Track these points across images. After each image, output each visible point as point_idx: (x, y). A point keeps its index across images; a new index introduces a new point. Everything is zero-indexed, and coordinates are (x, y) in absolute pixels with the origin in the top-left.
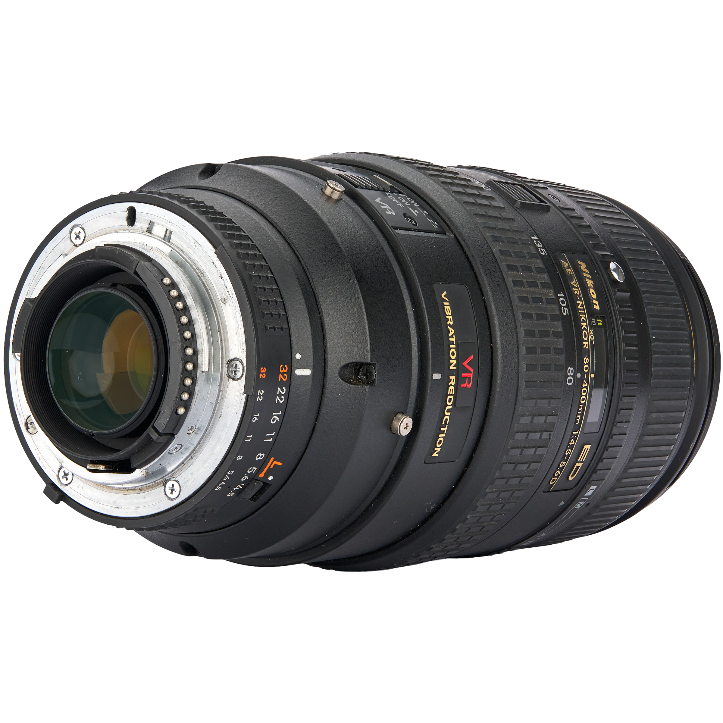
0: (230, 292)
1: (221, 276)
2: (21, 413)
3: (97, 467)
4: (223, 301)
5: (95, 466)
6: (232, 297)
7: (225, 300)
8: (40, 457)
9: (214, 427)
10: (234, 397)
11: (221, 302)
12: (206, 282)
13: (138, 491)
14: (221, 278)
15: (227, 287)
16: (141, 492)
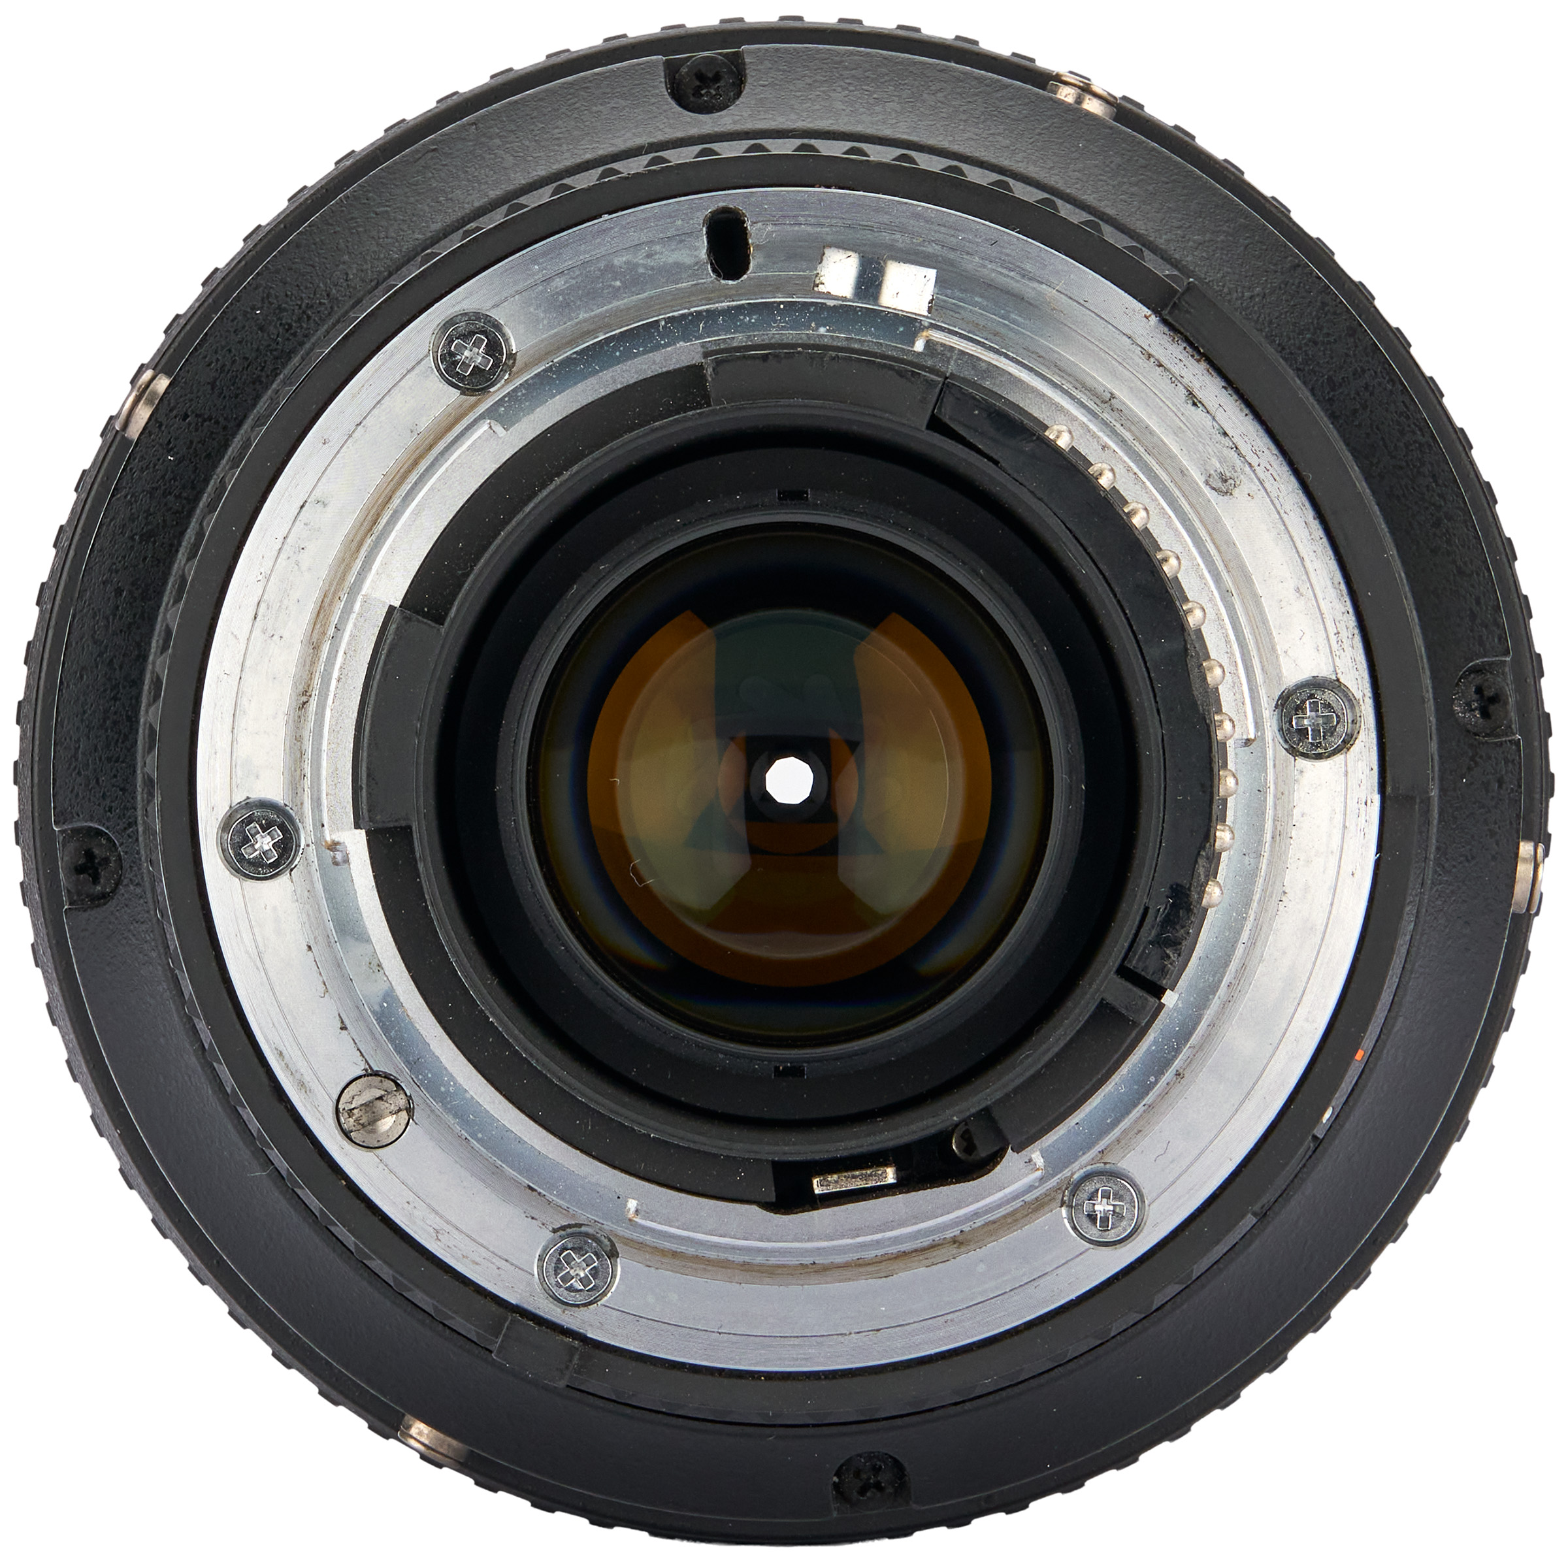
0: (1245, 449)
1: (1191, 394)
2: (308, 1077)
3: (866, 1178)
4: (1218, 484)
5: (854, 1177)
6: (1255, 464)
7: (1226, 481)
8: (438, 1223)
9: (1259, 944)
10: (1331, 819)
11: (1206, 490)
12: (1130, 430)
13: (953, 1250)
14: (1194, 404)
15: (1225, 434)
16: (963, 1249)
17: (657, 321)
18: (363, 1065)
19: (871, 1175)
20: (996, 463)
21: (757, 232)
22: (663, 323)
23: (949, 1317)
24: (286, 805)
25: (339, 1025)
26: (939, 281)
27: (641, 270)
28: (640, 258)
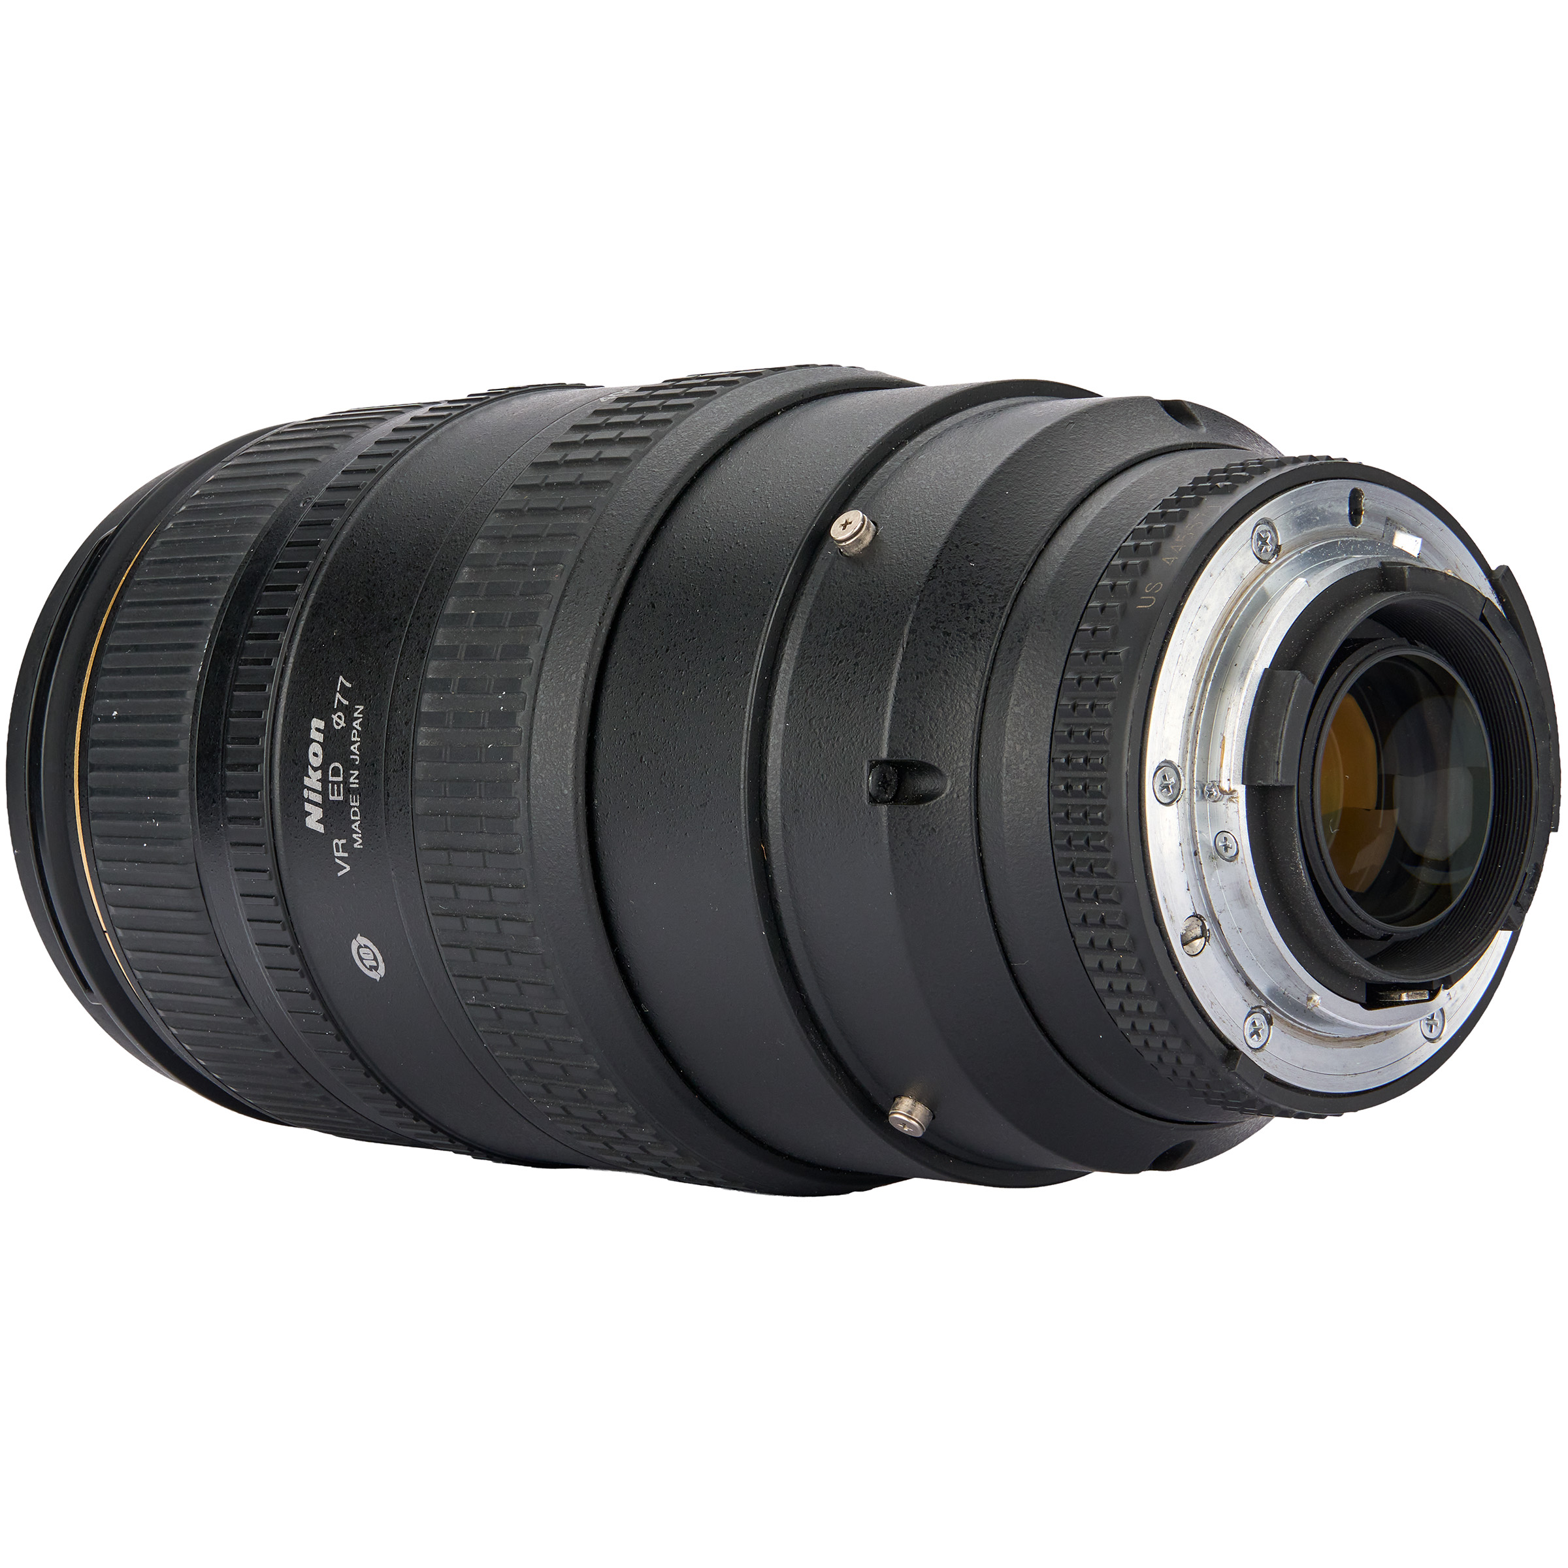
16: (1388, 1036)
17: (1337, 541)
18: (1193, 911)
19: (1422, 994)
20: (1499, 642)
21: (1366, 503)
22: (1339, 543)
23: (1379, 1070)
24: (1179, 766)
25: (1187, 888)
26: (1423, 545)
27: (1326, 513)
28: (1326, 507)
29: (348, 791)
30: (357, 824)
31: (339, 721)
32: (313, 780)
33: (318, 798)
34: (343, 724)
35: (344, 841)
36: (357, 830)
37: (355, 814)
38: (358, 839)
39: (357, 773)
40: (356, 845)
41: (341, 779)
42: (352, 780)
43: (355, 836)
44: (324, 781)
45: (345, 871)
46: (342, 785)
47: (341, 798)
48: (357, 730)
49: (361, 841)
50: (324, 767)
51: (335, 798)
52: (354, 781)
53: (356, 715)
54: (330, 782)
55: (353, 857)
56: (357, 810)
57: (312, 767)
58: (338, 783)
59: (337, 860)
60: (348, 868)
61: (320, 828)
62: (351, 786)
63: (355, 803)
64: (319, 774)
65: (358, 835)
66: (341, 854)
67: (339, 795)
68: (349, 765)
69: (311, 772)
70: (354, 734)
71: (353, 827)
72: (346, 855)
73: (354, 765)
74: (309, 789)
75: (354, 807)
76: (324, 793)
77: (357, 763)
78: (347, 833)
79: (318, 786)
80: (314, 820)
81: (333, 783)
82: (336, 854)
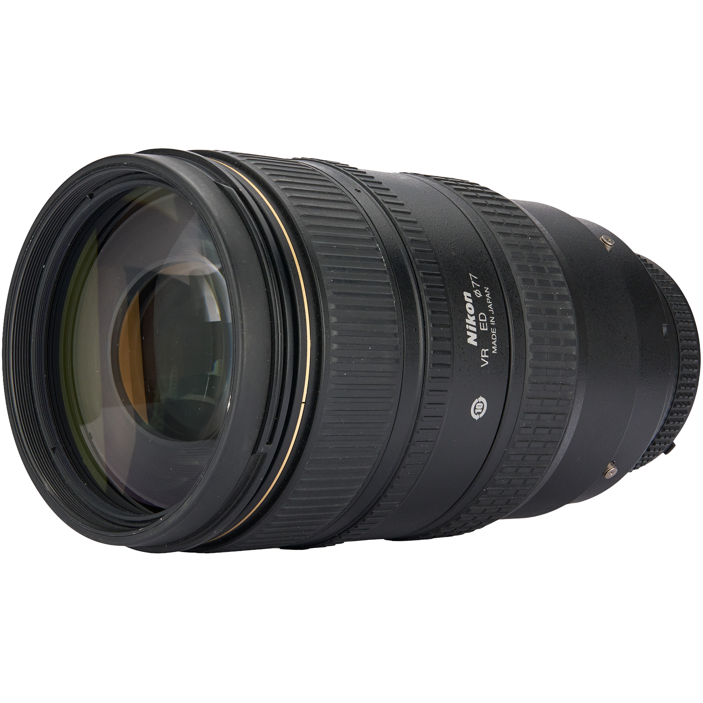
29: (490, 326)
30: (495, 342)
31: (478, 294)
32: (471, 320)
33: (475, 329)
34: (481, 295)
35: (487, 350)
36: (495, 344)
37: (494, 337)
38: (495, 349)
39: (493, 318)
40: (493, 352)
41: (485, 320)
42: (491, 321)
43: (493, 347)
44: (477, 321)
45: (485, 364)
46: (486, 323)
47: (487, 329)
48: (489, 298)
49: (496, 350)
50: (476, 314)
51: (484, 329)
52: (493, 322)
53: (486, 291)
54: (480, 322)
55: (491, 357)
56: (495, 335)
57: (470, 315)
58: (484, 322)
59: (482, 359)
60: (487, 363)
61: (475, 344)
62: (491, 324)
63: (494, 332)
64: (474, 318)
65: (495, 347)
66: (485, 356)
67: (485, 328)
68: (489, 314)
69: (469, 316)
70: (488, 300)
71: (493, 343)
72: (487, 356)
73: (492, 314)
74: (469, 325)
75: (494, 334)
76: (477, 327)
77: (493, 313)
78: (490, 346)
79: (474, 324)
80: (472, 339)
81: (482, 322)
82: (482, 356)
